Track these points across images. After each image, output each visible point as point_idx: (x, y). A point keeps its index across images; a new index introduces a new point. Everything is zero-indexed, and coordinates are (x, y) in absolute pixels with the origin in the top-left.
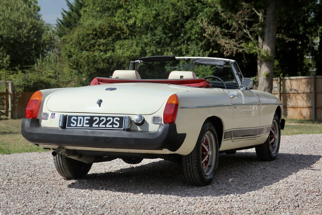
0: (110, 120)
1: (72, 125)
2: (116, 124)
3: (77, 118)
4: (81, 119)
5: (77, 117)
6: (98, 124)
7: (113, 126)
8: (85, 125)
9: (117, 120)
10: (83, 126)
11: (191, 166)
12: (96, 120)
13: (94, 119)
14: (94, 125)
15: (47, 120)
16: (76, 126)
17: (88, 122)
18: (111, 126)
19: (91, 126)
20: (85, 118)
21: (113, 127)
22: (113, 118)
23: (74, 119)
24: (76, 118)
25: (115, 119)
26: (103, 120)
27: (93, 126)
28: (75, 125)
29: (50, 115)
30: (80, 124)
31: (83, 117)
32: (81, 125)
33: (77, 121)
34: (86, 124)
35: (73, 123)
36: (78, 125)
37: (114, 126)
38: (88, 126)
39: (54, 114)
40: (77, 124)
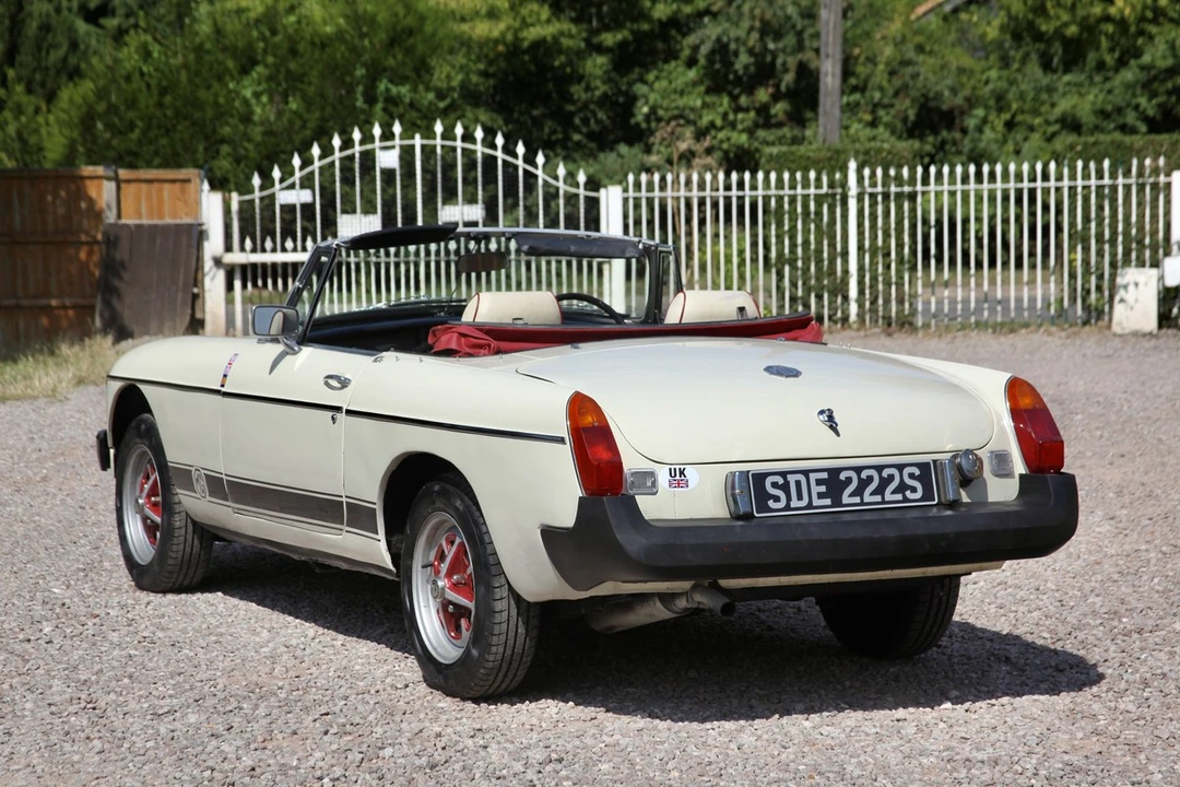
0: (891, 478)
1: (771, 503)
2: (914, 490)
3: (785, 479)
4: (798, 483)
5: (783, 474)
6: (859, 492)
7: (904, 496)
8: (816, 502)
9: (912, 476)
10: (810, 506)
11: (945, 598)
12: (849, 480)
13: (843, 476)
14: (846, 499)
15: (655, 493)
16: (788, 507)
17: (823, 489)
18: (899, 497)
19: (837, 502)
20: (813, 476)
21: (906, 500)
22: (900, 467)
23: (775, 485)
24: (780, 481)
25: (907, 471)
26: (870, 479)
27: (844, 502)
28: (782, 504)
29: (663, 477)
30: (800, 498)
31: (806, 473)
32: (804, 503)
33: (785, 487)
34: (821, 496)
35: (777, 499)
36: (795, 503)
37: (908, 494)
38: (828, 502)
39: (682, 473)
40: (789, 499)
